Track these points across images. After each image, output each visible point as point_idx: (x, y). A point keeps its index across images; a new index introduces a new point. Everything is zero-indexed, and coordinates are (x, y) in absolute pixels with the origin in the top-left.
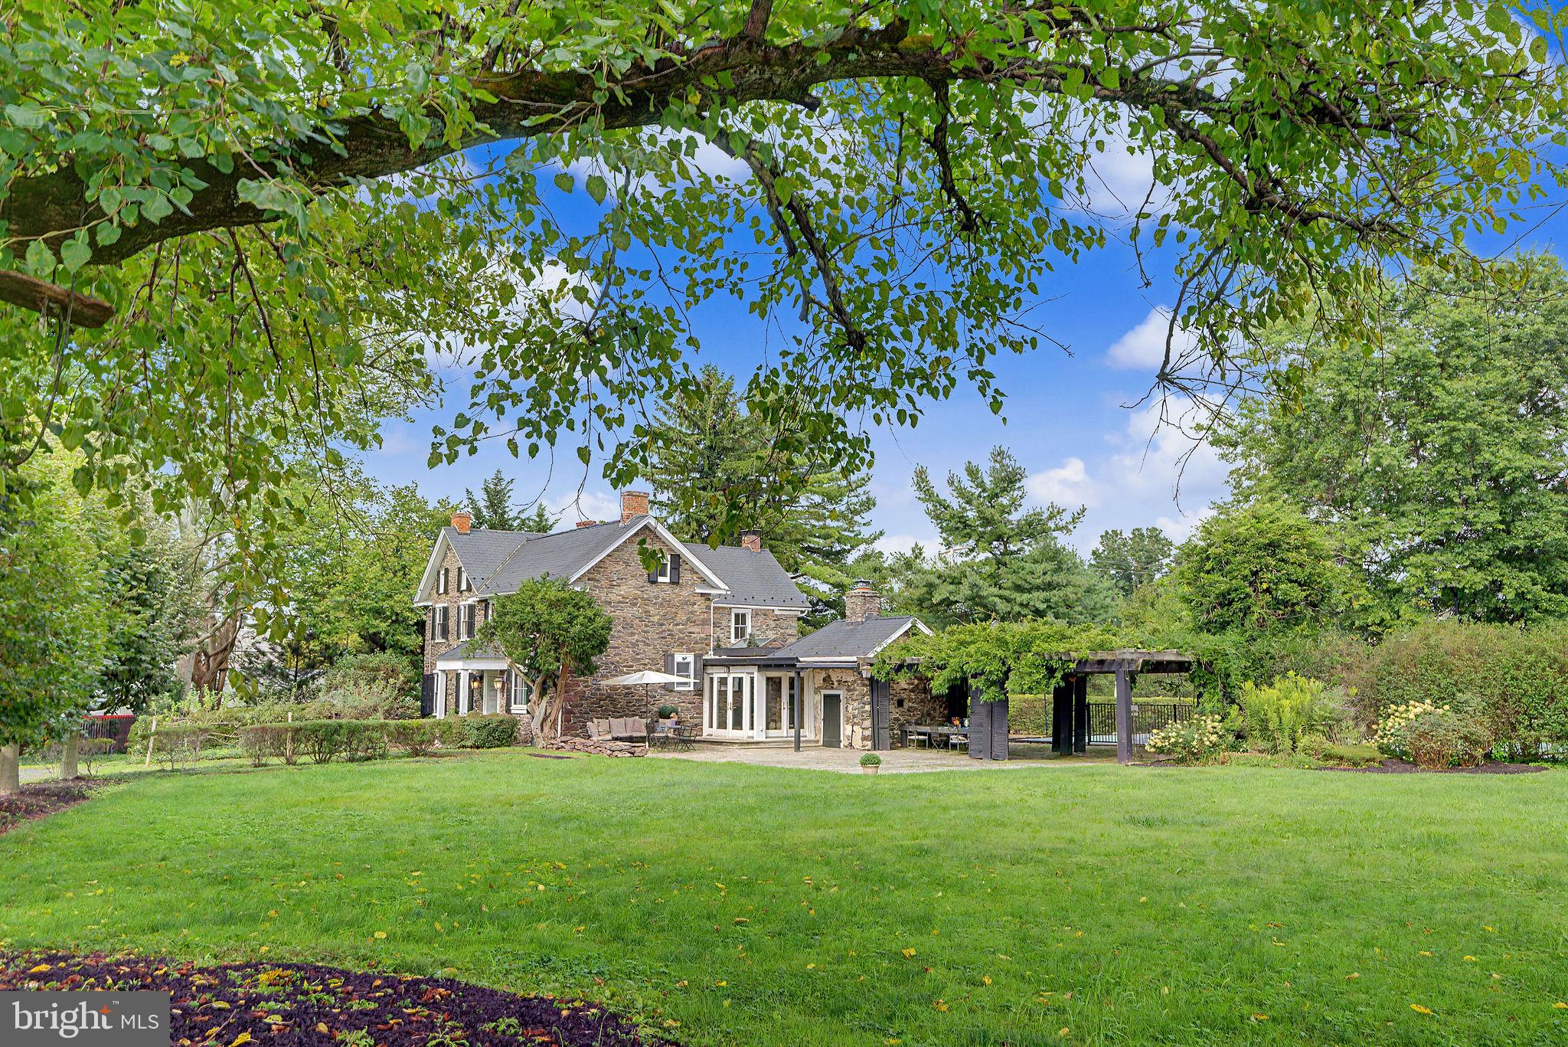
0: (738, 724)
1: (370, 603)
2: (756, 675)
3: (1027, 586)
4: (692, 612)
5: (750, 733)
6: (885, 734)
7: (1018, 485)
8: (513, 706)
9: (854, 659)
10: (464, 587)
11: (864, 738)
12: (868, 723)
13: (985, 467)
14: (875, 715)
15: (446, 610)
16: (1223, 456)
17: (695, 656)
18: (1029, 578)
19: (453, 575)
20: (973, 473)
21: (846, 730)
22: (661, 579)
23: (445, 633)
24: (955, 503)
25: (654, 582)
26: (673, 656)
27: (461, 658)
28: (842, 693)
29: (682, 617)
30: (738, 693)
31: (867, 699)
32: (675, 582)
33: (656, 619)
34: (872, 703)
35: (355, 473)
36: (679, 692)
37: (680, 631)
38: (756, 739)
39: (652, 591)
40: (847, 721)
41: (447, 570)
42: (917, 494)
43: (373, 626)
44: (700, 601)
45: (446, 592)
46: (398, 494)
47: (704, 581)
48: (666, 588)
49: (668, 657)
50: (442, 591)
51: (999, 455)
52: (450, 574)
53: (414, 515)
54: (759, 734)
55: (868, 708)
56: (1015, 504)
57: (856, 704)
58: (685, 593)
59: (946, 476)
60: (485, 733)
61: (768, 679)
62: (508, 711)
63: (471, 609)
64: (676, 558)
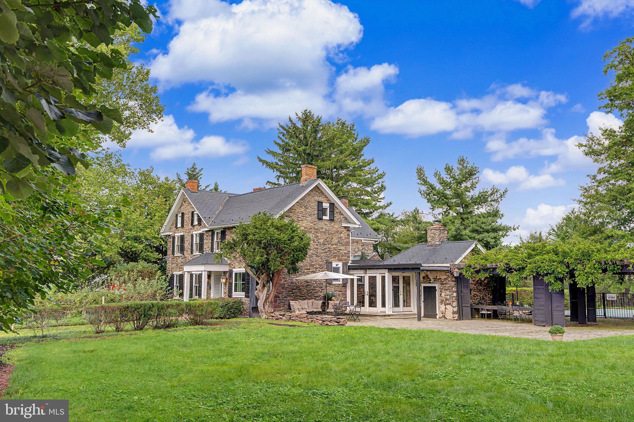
0: (372, 304)
1: (133, 234)
2: (387, 275)
3: (481, 230)
4: (341, 238)
5: (383, 309)
6: (467, 310)
7: (475, 177)
8: (234, 293)
9: (448, 265)
10: (196, 223)
11: (454, 313)
12: (455, 304)
13: (456, 167)
14: (460, 299)
15: (182, 238)
16: (596, 161)
17: (343, 264)
18: (483, 226)
19: (187, 217)
20: (448, 170)
21: (440, 308)
22: (324, 218)
23: (182, 249)
24: (439, 187)
25: (320, 219)
26: (331, 263)
27: (203, 264)
28: (437, 286)
29: (335, 241)
30: (373, 286)
31: (454, 289)
32: (332, 220)
33: (321, 241)
34: (457, 292)
35: (117, 161)
36: (334, 285)
37: (335, 249)
38: (387, 313)
39: (321, 224)
40: (442, 302)
41: (183, 214)
42: (419, 181)
43: (135, 247)
44: (345, 230)
45: (183, 226)
46: (141, 174)
47: (347, 220)
48: (327, 223)
49: (329, 263)
50: (179, 225)
51: (462, 161)
52: (186, 216)
53: (150, 186)
54: (389, 309)
55: (455, 294)
56: (473, 186)
57: (448, 293)
58: (336, 226)
59: (434, 172)
60: (226, 309)
61: (393, 277)
62: (230, 296)
63: (201, 236)
64: (332, 205)
